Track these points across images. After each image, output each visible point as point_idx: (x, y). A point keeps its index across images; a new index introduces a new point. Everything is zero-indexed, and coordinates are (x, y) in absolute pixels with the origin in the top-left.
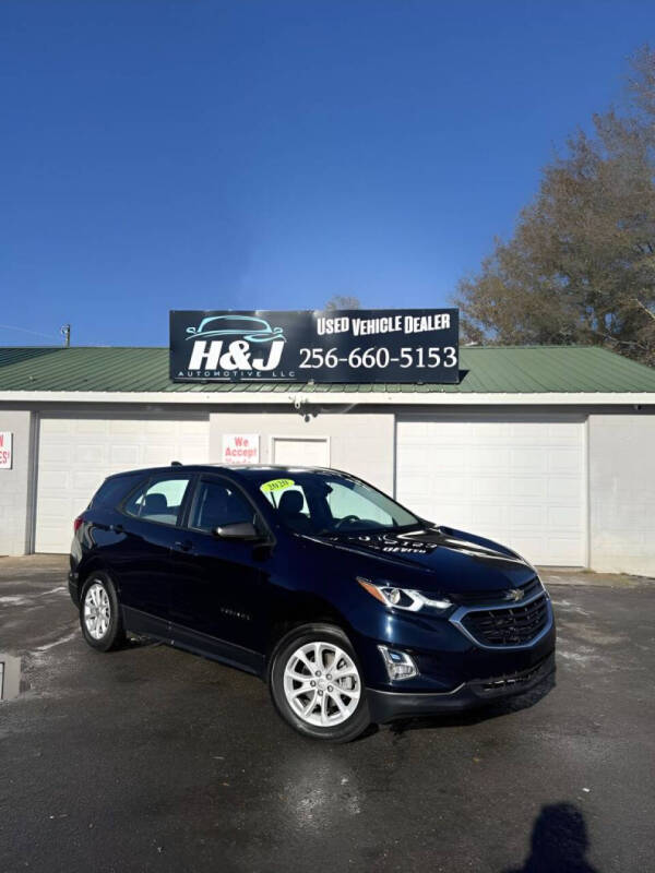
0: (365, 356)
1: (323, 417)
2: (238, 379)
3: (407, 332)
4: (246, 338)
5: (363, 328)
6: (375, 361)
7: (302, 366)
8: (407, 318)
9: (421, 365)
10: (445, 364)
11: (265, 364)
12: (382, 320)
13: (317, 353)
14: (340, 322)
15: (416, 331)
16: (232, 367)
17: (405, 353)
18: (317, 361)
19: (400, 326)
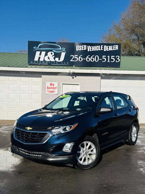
0: (91, 58)
1: (78, 77)
2: (50, 64)
3: (104, 50)
4: (53, 51)
5: (91, 49)
6: (95, 59)
7: (71, 61)
8: (105, 46)
9: (109, 61)
10: (116, 61)
11: (59, 60)
12: (97, 46)
13: (76, 57)
14: (83, 47)
15: (107, 50)
16: (49, 60)
17: (104, 57)
18: (76, 59)
19: (102, 49)
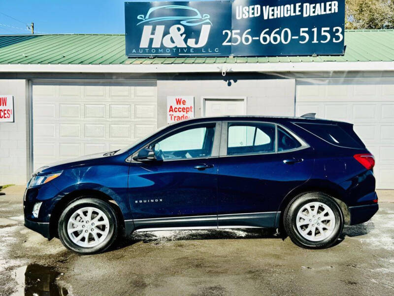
0: (273, 35)
1: (240, 82)
2: (178, 54)
3: (305, 15)
4: (182, 22)
5: (271, 13)
6: (281, 38)
7: (225, 44)
8: (305, 5)
9: (315, 41)
10: (334, 41)
11: (197, 43)
12: (286, 6)
13: (236, 34)
14: (253, 9)
15: (312, 14)
16: (172, 45)
17: (303, 32)
18: (236, 40)
19: (300, 11)
